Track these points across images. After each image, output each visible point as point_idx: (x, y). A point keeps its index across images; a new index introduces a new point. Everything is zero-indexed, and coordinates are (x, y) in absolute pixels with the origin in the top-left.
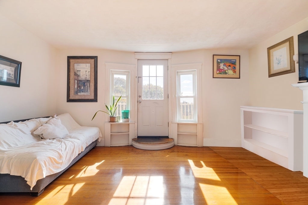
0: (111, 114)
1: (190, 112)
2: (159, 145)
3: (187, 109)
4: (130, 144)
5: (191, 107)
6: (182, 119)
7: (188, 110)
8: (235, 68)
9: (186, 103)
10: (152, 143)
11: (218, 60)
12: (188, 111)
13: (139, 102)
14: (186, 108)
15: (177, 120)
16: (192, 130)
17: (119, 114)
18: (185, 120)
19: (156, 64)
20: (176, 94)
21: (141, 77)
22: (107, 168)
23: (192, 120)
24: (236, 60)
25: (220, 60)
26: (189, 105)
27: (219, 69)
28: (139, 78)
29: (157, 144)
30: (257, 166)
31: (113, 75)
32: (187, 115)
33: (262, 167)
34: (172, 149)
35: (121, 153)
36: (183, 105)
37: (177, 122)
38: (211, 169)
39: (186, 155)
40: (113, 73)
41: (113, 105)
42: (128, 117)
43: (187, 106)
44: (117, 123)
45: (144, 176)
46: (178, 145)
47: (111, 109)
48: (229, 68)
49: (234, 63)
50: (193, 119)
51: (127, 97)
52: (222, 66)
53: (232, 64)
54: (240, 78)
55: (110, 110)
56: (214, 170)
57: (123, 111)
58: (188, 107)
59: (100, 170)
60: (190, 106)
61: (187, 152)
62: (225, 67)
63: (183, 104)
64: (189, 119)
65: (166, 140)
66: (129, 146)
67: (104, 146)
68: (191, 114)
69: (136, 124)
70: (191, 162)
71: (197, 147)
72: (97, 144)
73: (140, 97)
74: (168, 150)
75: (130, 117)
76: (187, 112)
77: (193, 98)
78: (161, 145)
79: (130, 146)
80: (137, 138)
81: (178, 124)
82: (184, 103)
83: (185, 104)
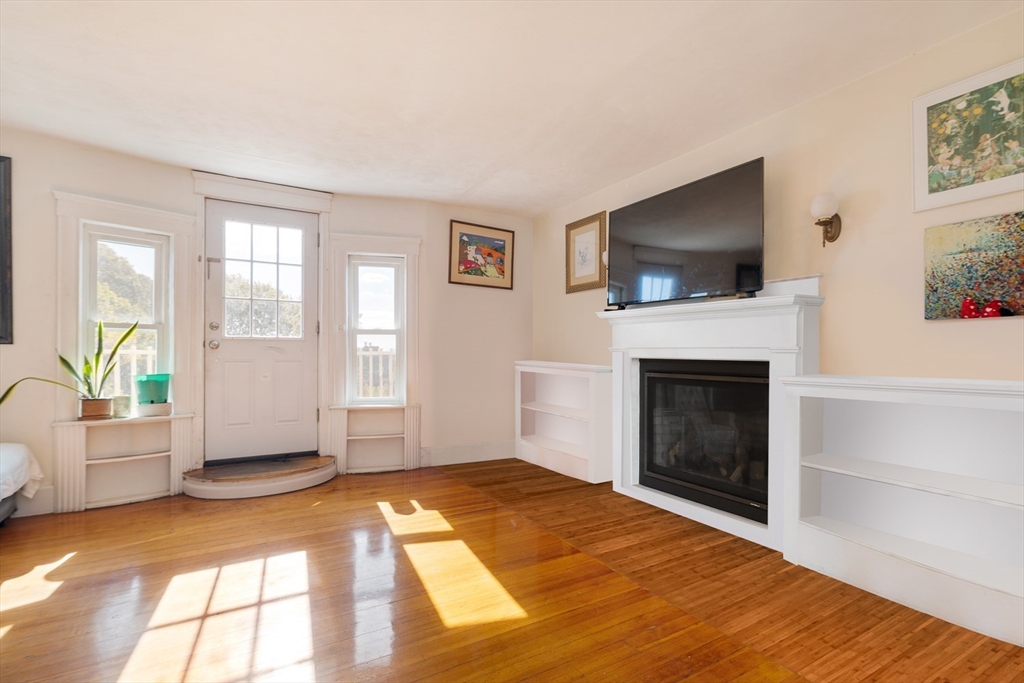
0: (90, 390)
1: (386, 375)
2: (289, 477)
3: (376, 368)
4: (175, 489)
5: (388, 363)
6: (361, 397)
7: (378, 369)
8: (502, 261)
9: (376, 349)
10: (263, 475)
11: (463, 235)
12: (378, 374)
13: (210, 346)
14: (374, 363)
15: (347, 399)
16: (390, 427)
17: (126, 386)
18: (371, 398)
19: (279, 223)
20: (344, 323)
21: (219, 261)
22: (98, 570)
23: (391, 397)
24: (504, 241)
25: (468, 235)
26: (384, 356)
27: (463, 260)
28: (212, 264)
29: (282, 475)
30: (529, 494)
31: (91, 241)
32: (376, 384)
33: (539, 493)
34: (329, 484)
35: (145, 522)
36: (364, 356)
37: (347, 406)
38: (436, 512)
39: (372, 493)
40: (91, 235)
41: (98, 354)
42: (163, 398)
43: (376, 359)
44: (113, 420)
45: (246, 560)
46: (349, 471)
47: (89, 369)
48: (489, 259)
49: (501, 249)
50: (395, 395)
51: (158, 325)
52: (472, 253)
53: (496, 250)
54: (511, 288)
55: (81, 376)
56: (441, 513)
57: (144, 378)
58: (378, 359)
59: (66, 581)
60: (386, 358)
61: (375, 487)
62: (479, 257)
63: (366, 353)
64: (381, 397)
65: (312, 463)
66: (169, 497)
67: (52, 514)
68: (386, 383)
69: (199, 421)
70: (385, 507)
71: (403, 470)
72: (16, 510)
73: (214, 327)
74: (319, 489)
75: (174, 398)
76: (376, 377)
77: (394, 336)
78: (294, 476)
79: (175, 496)
80: (201, 466)
81: (350, 411)
82: (366, 349)
83: (371, 353)
